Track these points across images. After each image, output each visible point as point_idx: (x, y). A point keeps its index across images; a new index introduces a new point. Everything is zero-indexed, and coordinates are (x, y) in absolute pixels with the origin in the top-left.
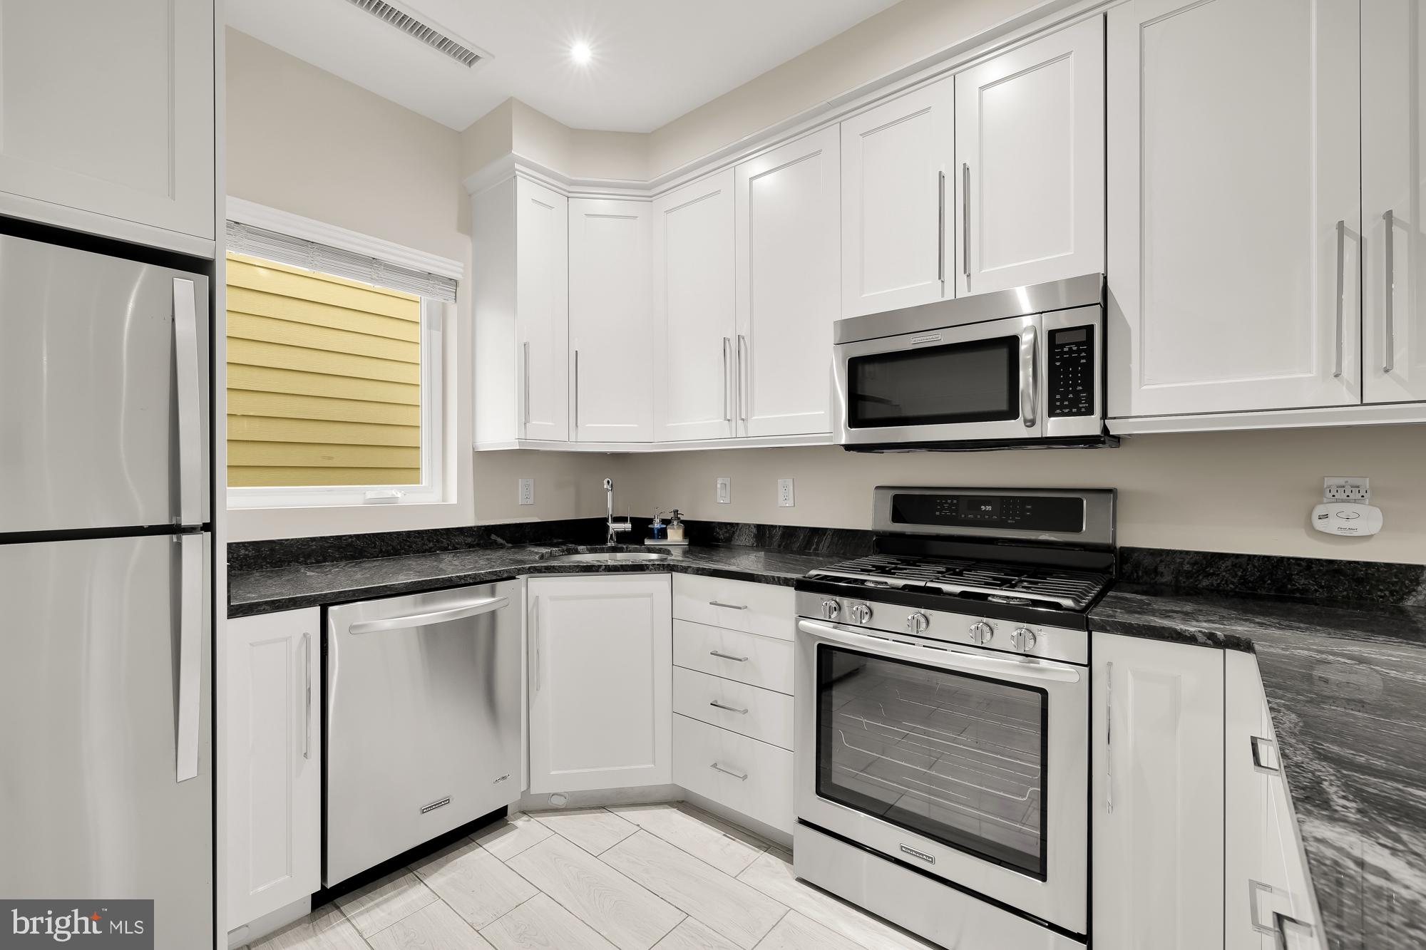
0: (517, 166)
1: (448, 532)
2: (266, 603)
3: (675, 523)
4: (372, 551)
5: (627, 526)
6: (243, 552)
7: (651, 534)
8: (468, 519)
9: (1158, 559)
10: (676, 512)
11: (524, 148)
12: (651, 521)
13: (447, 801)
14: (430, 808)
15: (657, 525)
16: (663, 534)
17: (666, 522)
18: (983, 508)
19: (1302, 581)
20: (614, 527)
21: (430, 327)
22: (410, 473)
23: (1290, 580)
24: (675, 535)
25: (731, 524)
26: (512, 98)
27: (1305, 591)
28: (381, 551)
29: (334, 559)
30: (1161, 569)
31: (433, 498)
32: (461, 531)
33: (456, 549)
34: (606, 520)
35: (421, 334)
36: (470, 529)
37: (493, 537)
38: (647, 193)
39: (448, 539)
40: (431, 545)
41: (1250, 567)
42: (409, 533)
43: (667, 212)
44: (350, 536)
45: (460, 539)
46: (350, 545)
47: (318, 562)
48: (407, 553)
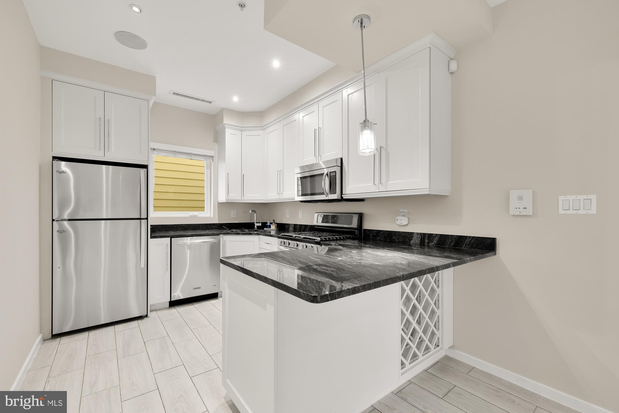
0: (225, 125)
1: (210, 225)
2: (159, 236)
3: (274, 223)
4: (190, 228)
5: (260, 224)
6: (159, 227)
7: (267, 227)
8: (216, 221)
9: (370, 232)
10: (274, 220)
11: (227, 121)
12: (267, 223)
13: (200, 288)
14: (195, 289)
15: (268, 224)
16: (270, 227)
17: (271, 223)
18: (335, 218)
19: (394, 237)
20: (256, 225)
21: (207, 168)
22: (202, 208)
23: (392, 237)
24: (273, 227)
25: (289, 224)
26: (223, 108)
27: (394, 240)
28: (192, 229)
29: (180, 230)
30: (370, 235)
31: (208, 215)
32: (214, 224)
33: (212, 229)
34: (255, 223)
35: (205, 170)
36: (216, 224)
37: (223, 226)
38: (263, 128)
39: (210, 226)
40: (205, 228)
41: (385, 234)
42: (199, 225)
43: (268, 134)
44: (184, 224)
45: (214, 227)
46: (184, 227)
47: (176, 230)
48: (199, 229)
